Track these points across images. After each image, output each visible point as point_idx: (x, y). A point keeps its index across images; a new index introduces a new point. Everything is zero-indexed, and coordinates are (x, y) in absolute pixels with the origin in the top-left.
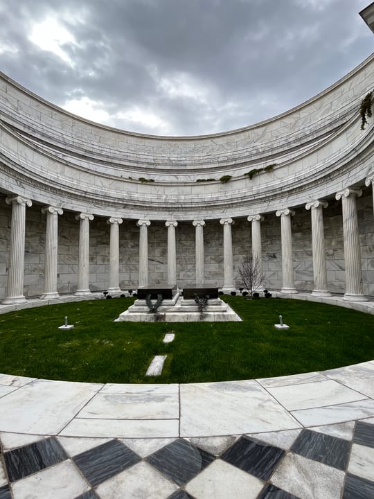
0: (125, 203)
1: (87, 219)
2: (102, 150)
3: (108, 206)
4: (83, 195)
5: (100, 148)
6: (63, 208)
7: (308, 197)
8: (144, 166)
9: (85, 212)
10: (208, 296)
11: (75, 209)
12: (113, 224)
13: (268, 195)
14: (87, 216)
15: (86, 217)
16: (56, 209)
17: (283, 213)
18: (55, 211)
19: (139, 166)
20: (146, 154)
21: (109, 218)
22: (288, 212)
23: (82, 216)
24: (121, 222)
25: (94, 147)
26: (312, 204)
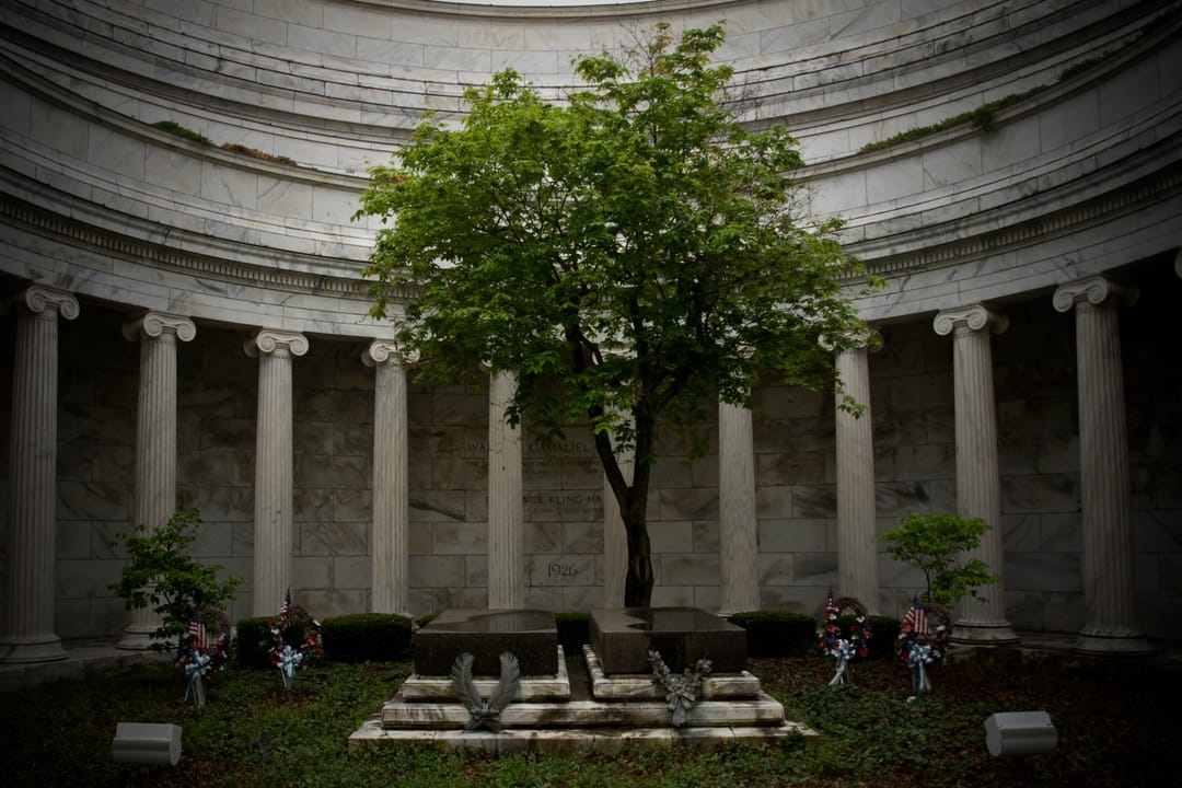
0: (321, 271)
1: (169, 338)
2: (220, 59)
3: (252, 283)
4: (159, 240)
5: (215, 51)
6: (77, 295)
7: (1062, 262)
8: (390, 121)
9: (163, 307)
10: (706, 664)
11: (123, 298)
12: (269, 355)
13: (902, 249)
14: (171, 323)
15: (166, 330)
16: (55, 299)
17: (964, 323)
18: (49, 305)
19: (369, 119)
20: (396, 72)
21: (253, 331)
22: (980, 317)
23: (150, 325)
24: (301, 347)
25: (193, 45)
26: (1078, 290)
